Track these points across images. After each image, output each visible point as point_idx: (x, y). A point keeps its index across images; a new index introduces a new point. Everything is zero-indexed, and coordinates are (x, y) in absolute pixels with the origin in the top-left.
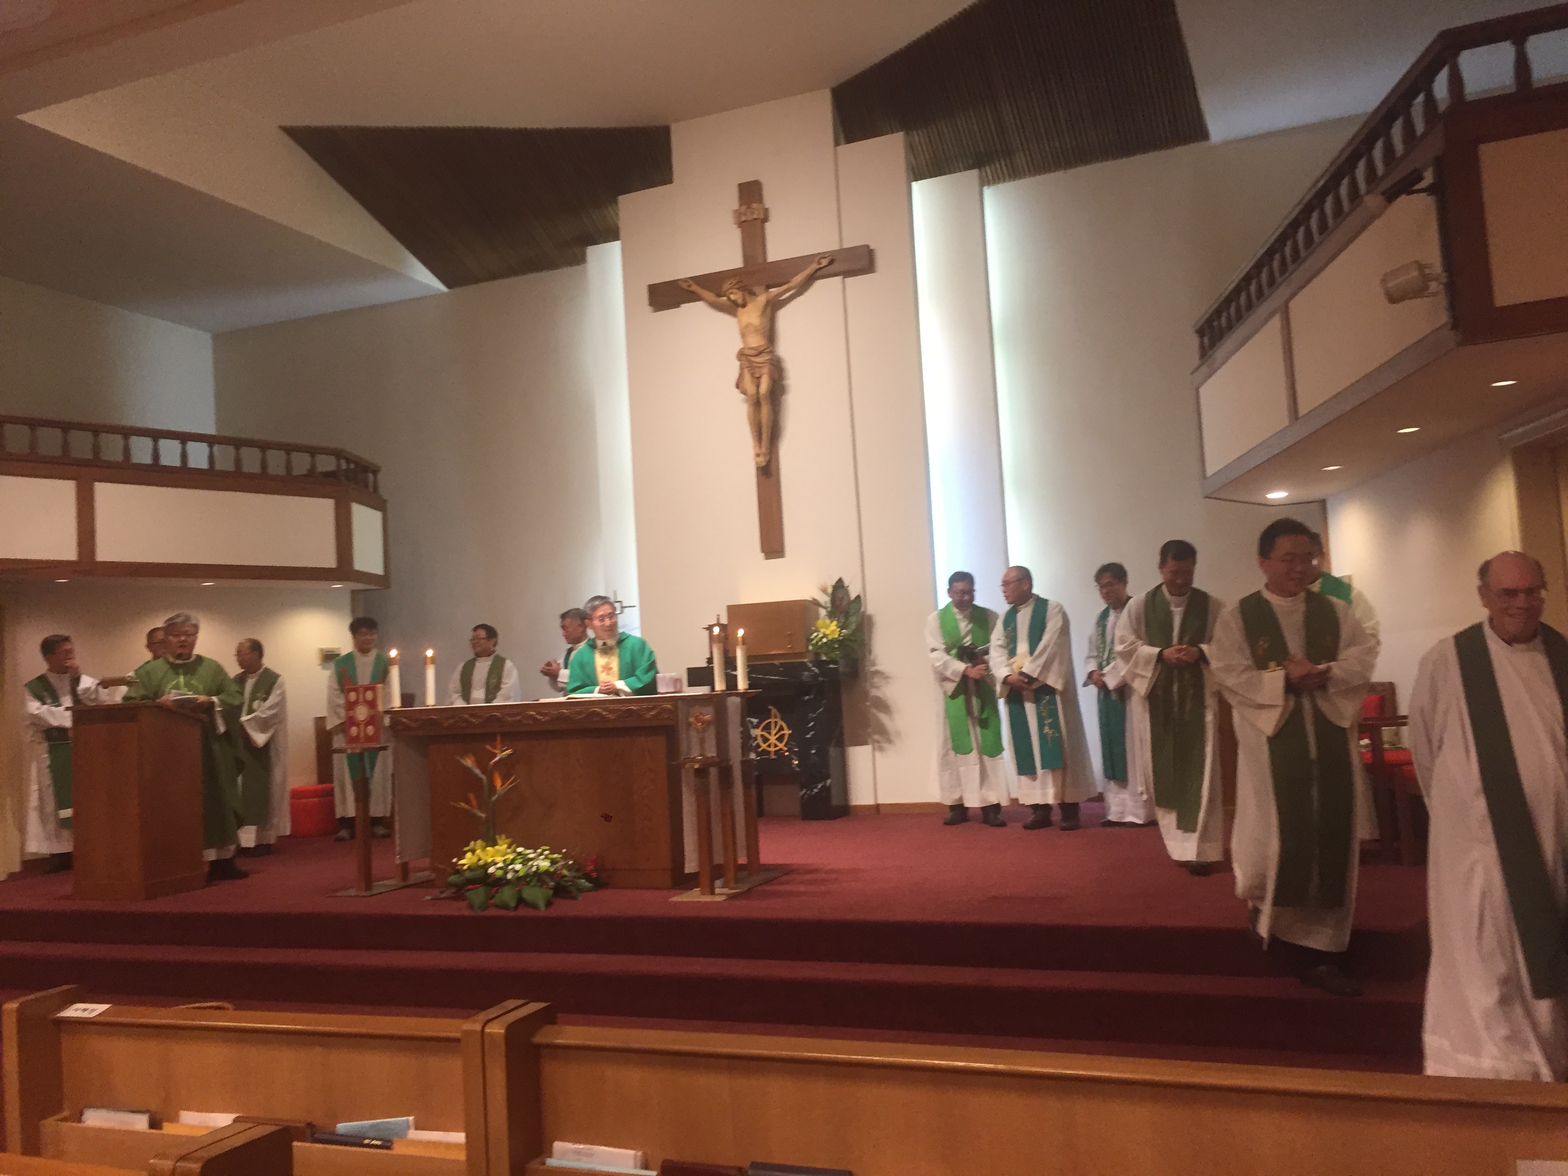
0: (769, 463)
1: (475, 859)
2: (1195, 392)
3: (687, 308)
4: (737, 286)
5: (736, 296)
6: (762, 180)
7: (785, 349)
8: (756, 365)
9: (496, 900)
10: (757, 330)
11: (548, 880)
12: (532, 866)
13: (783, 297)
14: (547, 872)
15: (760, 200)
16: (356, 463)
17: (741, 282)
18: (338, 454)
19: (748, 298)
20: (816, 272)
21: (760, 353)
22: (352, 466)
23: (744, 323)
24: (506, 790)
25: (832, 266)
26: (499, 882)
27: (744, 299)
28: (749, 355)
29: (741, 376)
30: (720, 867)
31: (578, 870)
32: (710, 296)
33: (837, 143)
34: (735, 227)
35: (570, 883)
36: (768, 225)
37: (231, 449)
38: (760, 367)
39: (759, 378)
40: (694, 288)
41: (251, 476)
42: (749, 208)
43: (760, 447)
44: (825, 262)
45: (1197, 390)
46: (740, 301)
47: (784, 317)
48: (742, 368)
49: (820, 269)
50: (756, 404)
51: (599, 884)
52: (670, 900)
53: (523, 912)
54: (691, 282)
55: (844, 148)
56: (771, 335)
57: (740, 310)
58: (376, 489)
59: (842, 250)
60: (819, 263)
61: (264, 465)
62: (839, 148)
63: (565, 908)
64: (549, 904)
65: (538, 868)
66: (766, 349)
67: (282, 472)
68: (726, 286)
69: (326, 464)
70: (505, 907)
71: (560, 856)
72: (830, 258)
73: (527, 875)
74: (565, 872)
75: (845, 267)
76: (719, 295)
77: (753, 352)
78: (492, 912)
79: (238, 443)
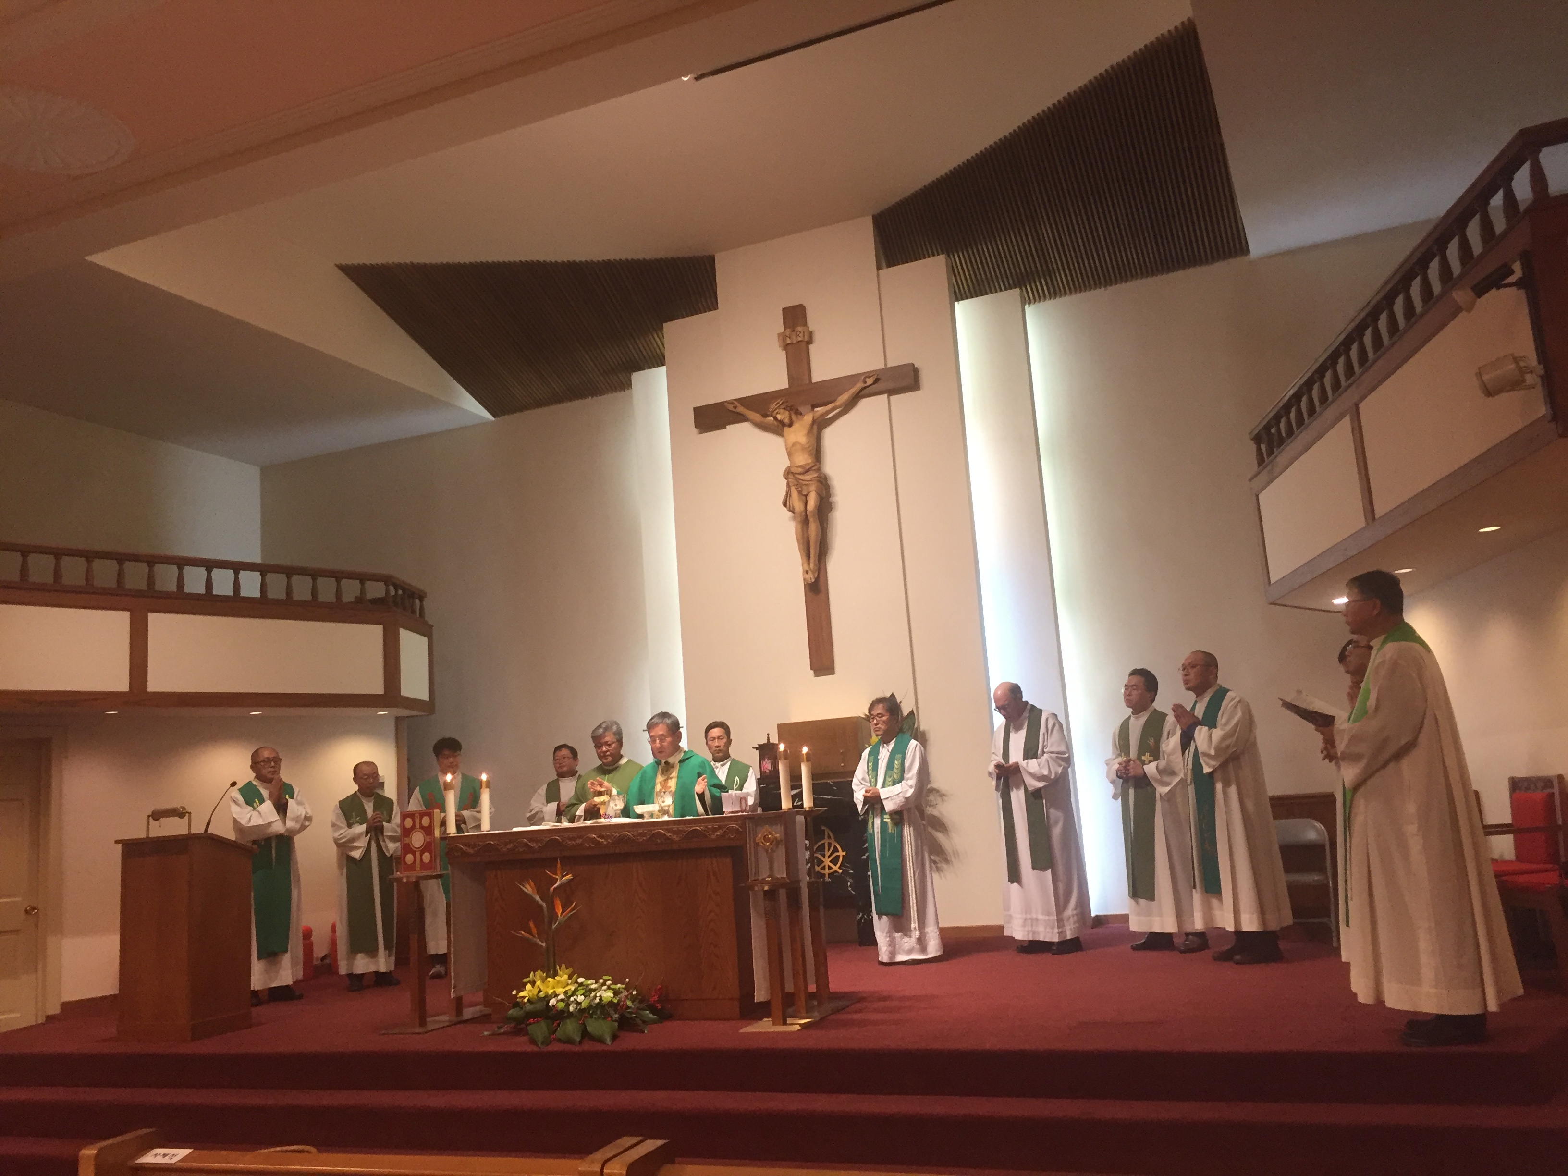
0: (817, 579)
1: (536, 991)
2: (1254, 498)
3: (732, 429)
4: (783, 407)
5: (783, 416)
6: (804, 304)
7: (831, 466)
8: (804, 483)
9: (559, 1033)
10: (803, 449)
11: (612, 1012)
12: (595, 997)
13: (830, 415)
14: (611, 1003)
15: (805, 324)
16: (404, 590)
17: (787, 402)
18: (387, 580)
19: (794, 417)
20: (860, 392)
21: (808, 471)
22: (400, 592)
23: (790, 443)
24: (566, 918)
25: (876, 384)
26: (561, 1015)
27: (791, 419)
28: (796, 473)
29: (788, 493)
30: (792, 995)
31: (641, 1002)
32: (757, 417)
33: (879, 268)
34: (780, 349)
35: (634, 1015)
36: (812, 347)
37: (283, 577)
38: (806, 485)
39: (806, 496)
40: (741, 409)
41: (303, 604)
42: (793, 331)
43: (809, 564)
44: (870, 381)
45: (1257, 496)
46: (787, 421)
47: (830, 435)
48: (788, 485)
49: (865, 388)
50: (804, 521)
51: (664, 1016)
52: (741, 1031)
53: (587, 1046)
54: (736, 403)
55: (885, 272)
56: (817, 453)
57: (786, 429)
58: (422, 614)
59: (887, 370)
60: (865, 382)
61: (314, 592)
62: (880, 271)
63: (631, 1042)
64: (614, 1037)
65: (601, 999)
66: (813, 466)
67: (332, 599)
68: (773, 406)
69: (375, 590)
70: (569, 1041)
71: (623, 986)
72: (876, 377)
73: (590, 1007)
74: (629, 1003)
75: (891, 385)
76: (765, 416)
77: (800, 470)
78: (556, 1047)
79: (290, 572)
